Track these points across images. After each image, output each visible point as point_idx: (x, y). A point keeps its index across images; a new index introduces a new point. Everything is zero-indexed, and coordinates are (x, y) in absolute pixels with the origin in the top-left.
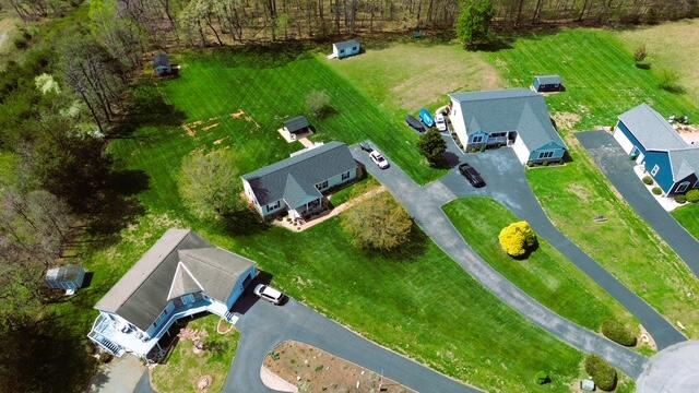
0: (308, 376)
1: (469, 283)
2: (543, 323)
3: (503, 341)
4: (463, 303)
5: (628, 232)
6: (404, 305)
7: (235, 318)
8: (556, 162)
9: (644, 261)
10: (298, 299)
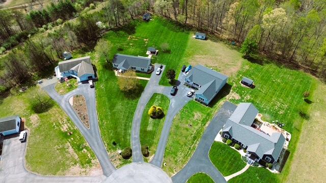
0: (77, 105)
1: (132, 114)
2: (133, 134)
3: (119, 130)
4: (123, 116)
5: (192, 134)
6: (112, 106)
7: (80, 84)
8: (205, 104)
9: (182, 144)
10: (96, 89)
